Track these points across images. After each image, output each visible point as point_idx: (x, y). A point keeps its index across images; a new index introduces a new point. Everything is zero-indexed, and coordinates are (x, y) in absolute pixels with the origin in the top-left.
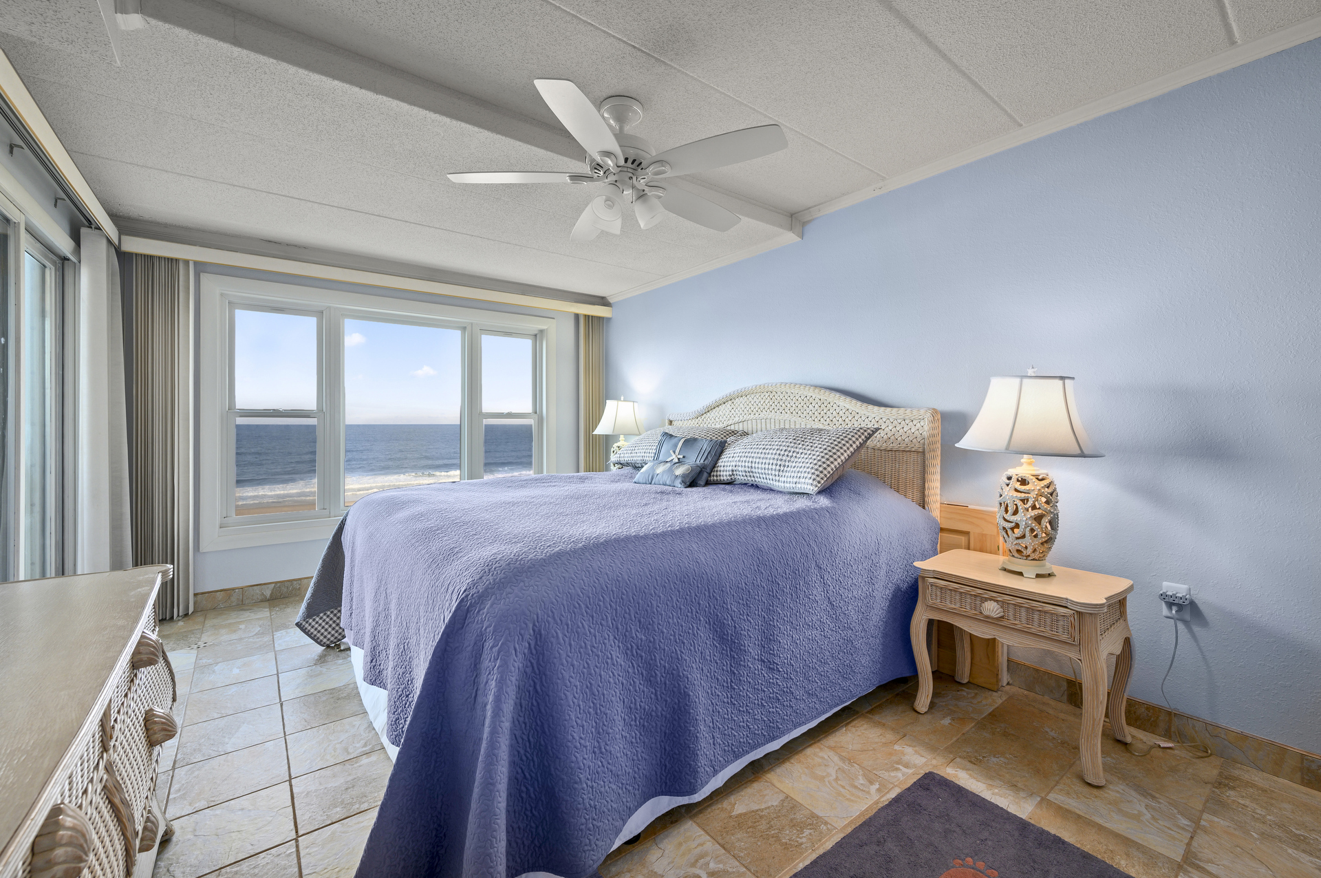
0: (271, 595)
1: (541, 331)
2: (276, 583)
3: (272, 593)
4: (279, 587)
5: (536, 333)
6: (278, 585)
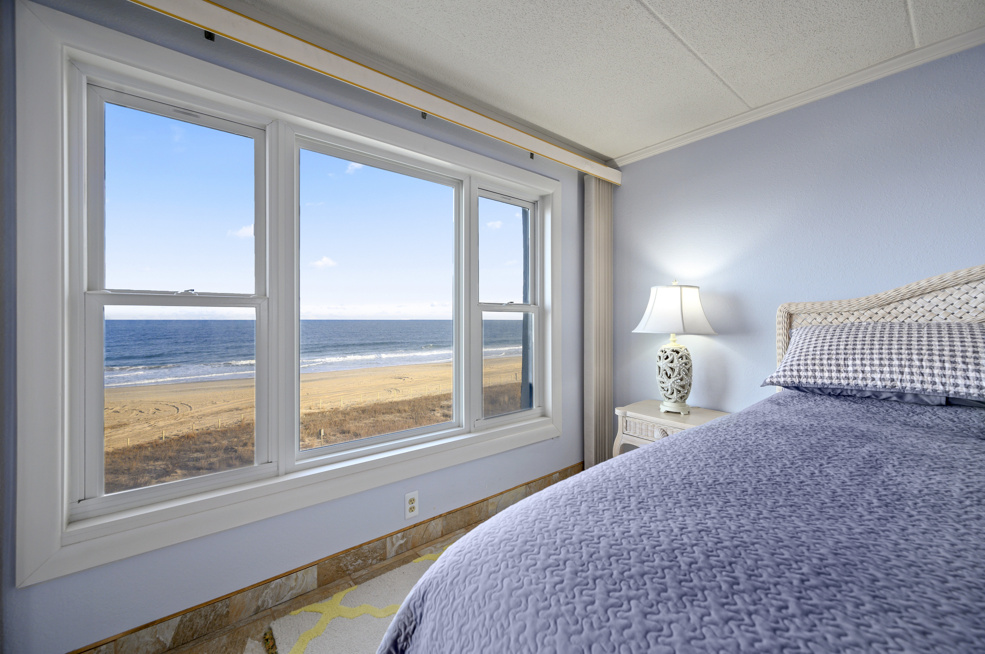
0: (175, 639)
1: (543, 197)
2: (184, 613)
3: (177, 634)
4: (191, 620)
5: (536, 199)
6: (188, 616)
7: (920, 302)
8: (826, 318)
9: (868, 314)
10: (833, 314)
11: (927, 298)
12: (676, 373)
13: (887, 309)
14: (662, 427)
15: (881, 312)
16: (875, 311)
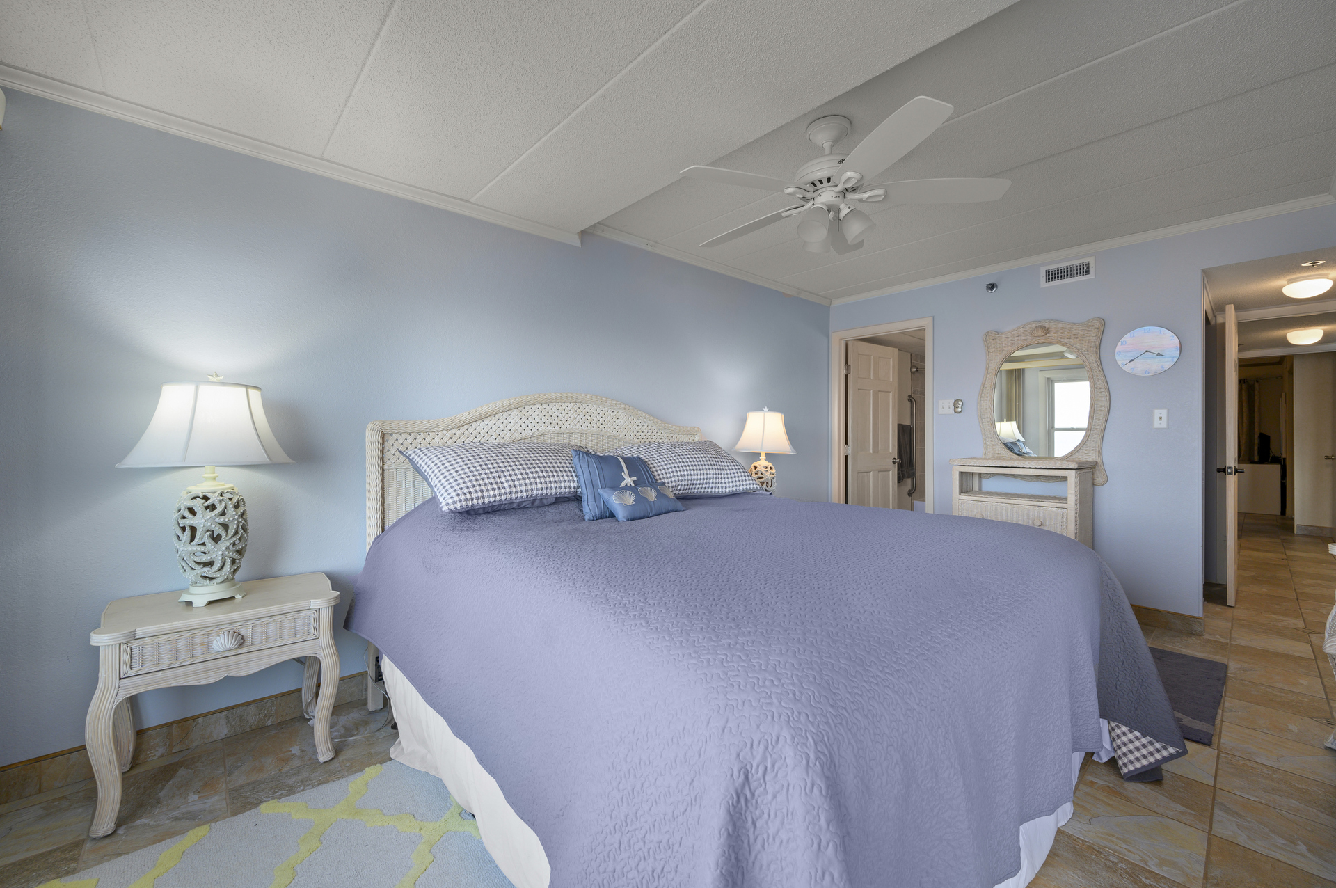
7: (483, 424)
8: (415, 439)
9: (449, 434)
10: (422, 434)
11: (486, 421)
12: (231, 531)
13: (463, 430)
14: (231, 627)
15: (458, 433)
16: (454, 431)
